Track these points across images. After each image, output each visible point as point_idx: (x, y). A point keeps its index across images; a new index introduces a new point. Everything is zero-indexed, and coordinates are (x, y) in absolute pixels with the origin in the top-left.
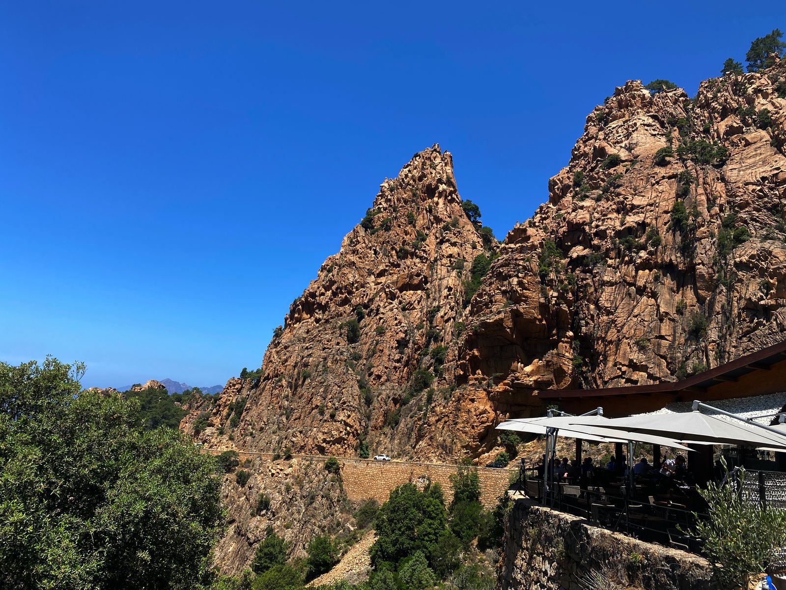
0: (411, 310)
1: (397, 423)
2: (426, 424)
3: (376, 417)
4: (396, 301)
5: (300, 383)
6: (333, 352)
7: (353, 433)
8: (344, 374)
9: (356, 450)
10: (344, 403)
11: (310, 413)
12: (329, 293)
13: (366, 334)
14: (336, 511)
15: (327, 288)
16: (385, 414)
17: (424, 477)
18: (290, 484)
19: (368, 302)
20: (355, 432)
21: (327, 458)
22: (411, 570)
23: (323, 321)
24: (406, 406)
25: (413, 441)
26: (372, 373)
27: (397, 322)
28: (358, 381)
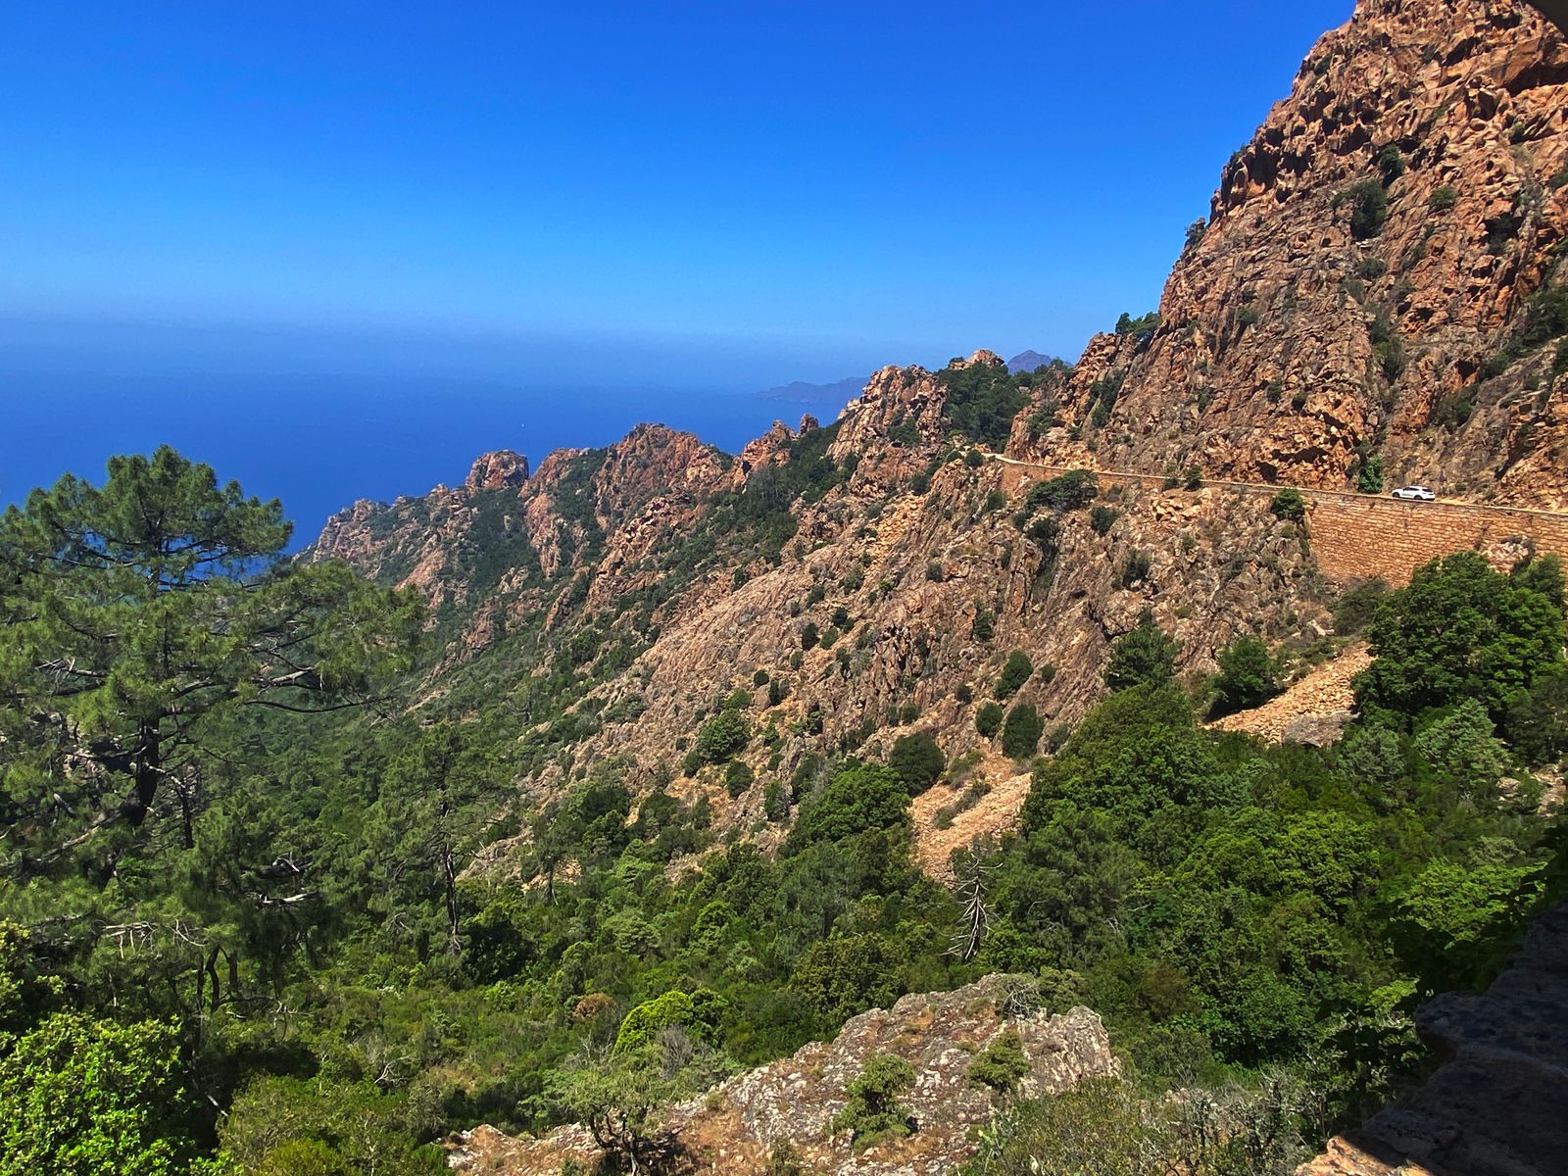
0: (1539, 138)
1: (1464, 419)
2: (1543, 419)
3: (1409, 405)
4: (1498, 120)
5: (1233, 336)
6: (1313, 263)
7: (1344, 439)
8: (1335, 310)
9: (1349, 476)
10: (1328, 375)
11: (1249, 398)
12: (1315, 126)
13: (1403, 213)
14: (1288, 595)
15: (1309, 115)
16: (1434, 400)
17: (1515, 541)
18: (1193, 536)
19: (1416, 133)
20: (1350, 438)
21: (1276, 489)
22: (1446, 736)
23: (1295, 195)
24: (1495, 379)
25: (1501, 459)
26: (1409, 305)
27: (1493, 172)
28: (1369, 326)
